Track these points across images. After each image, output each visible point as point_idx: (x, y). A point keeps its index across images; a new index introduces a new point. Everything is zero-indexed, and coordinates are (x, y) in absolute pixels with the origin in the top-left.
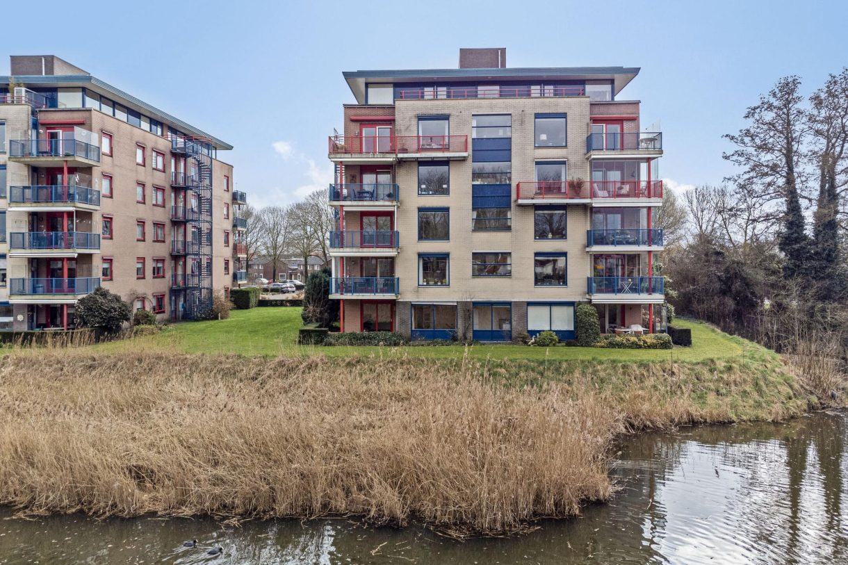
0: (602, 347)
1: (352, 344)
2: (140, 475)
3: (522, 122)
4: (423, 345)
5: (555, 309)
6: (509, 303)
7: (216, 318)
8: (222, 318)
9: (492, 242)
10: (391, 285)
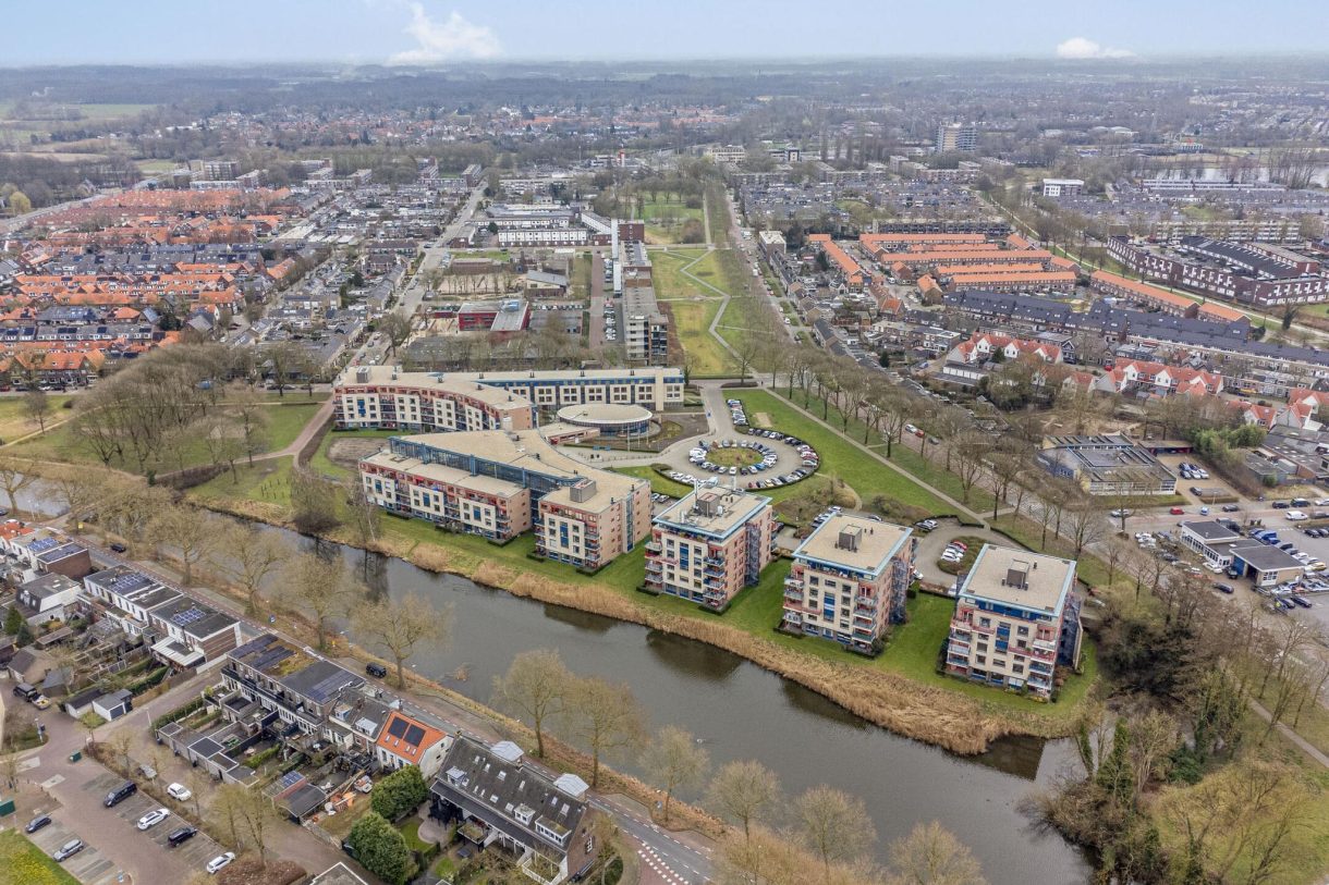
0: (1023, 697)
3: (1014, 627)
4: (968, 681)
5: (1018, 680)
6: (1004, 675)
10: (967, 661)
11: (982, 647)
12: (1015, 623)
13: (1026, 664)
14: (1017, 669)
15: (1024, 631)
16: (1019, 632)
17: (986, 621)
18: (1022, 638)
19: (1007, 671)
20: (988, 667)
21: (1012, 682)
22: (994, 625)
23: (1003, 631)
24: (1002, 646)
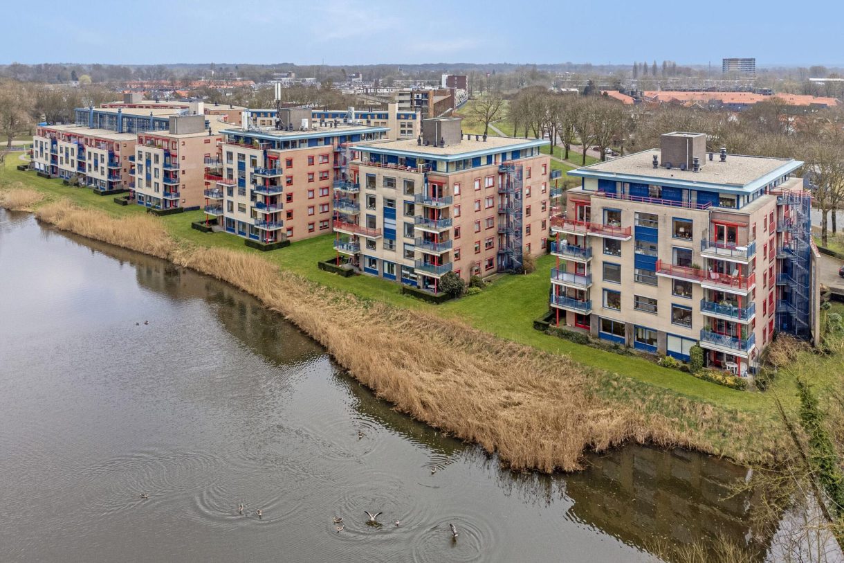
0: (698, 378)
1: (558, 336)
2: (425, 405)
3: (665, 221)
4: (595, 348)
5: (684, 340)
6: (656, 331)
7: (523, 273)
8: (527, 273)
9: (647, 291)
10: (588, 305)
11: (612, 272)
12: (666, 213)
13: (694, 302)
14: (682, 315)
15: (683, 229)
16: (677, 234)
17: (614, 215)
18: (683, 244)
19: (661, 321)
20: (626, 314)
21: (674, 345)
22: (629, 221)
23: (646, 233)
24: (647, 267)
